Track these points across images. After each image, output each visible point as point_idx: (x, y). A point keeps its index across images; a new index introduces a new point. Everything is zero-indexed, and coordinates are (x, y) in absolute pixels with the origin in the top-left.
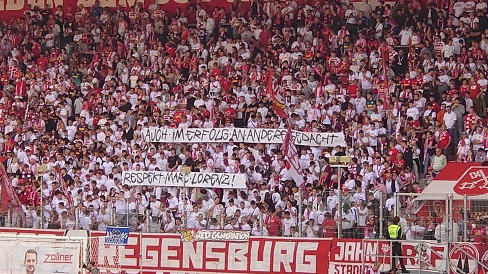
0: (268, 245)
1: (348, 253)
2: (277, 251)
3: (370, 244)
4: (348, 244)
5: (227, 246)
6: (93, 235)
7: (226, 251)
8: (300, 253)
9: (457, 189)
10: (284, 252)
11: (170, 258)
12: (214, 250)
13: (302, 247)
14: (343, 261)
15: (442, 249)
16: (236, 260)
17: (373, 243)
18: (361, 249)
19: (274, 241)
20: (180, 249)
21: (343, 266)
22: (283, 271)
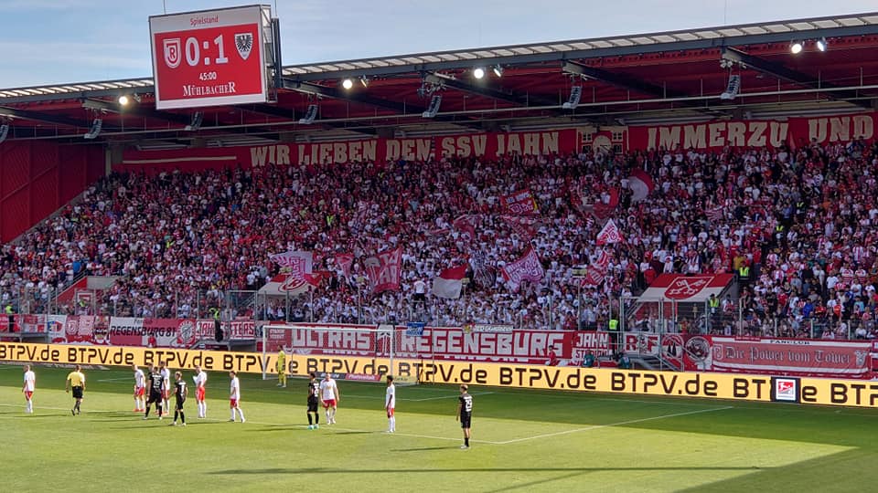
0: (527, 335)
1: (586, 341)
2: (533, 340)
3: (602, 335)
4: (586, 335)
5: (496, 336)
6: (398, 328)
7: (495, 340)
8: (551, 343)
9: (666, 294)
10: (538, 341)
11: (454, 345)
12: (487, 339)
13: (552, 337)
14: (583, 347)
15: (656, 338)
16: (503, 347)
17: (604, 334)
18: (596, 338)
19: (531, 333)
20: (461, 339)
22: (538, 355)
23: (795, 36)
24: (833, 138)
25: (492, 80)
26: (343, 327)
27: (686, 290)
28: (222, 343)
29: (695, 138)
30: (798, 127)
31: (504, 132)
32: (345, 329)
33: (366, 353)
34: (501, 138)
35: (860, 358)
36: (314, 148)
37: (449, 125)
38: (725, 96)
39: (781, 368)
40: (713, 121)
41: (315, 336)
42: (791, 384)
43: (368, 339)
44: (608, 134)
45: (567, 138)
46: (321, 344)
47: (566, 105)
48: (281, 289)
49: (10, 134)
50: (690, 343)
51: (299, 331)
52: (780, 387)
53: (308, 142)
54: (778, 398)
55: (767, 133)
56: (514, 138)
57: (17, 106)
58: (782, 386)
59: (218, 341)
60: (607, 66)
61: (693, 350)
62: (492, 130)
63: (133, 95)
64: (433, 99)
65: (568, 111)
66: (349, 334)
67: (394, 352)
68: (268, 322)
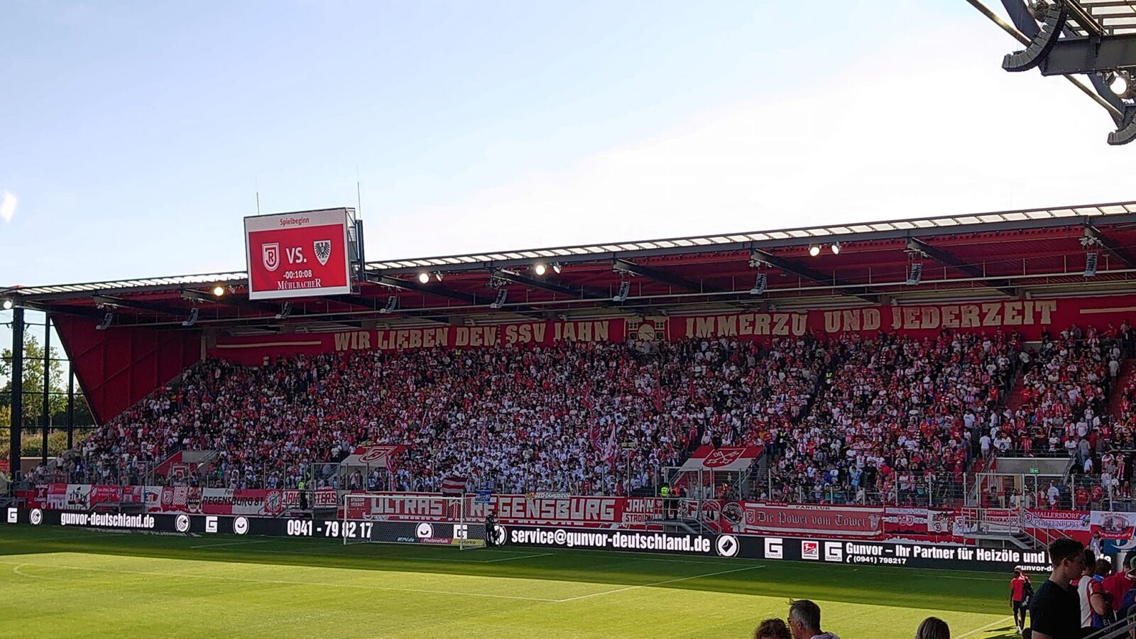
0: (582, 501)
1: (634, 506)
2: (588, 505)
3: (649, 501)
4: (635, 501)
5: (556, 503)
6: (467, 496)
7: (555, 505)
8: (603, 507)
9: (705, 464)
10: (593, 506)
11: (518, 511)
12: (547, 505)
13: (605, 503)
14: (631, 512)
15: (696, 504)
16: (562, 512)
17: (651, 500)
18: (643, 503)
19: (586, 499)
20: (524, 505)
21: (632, 516)
22: (592, 519)
23: (814, 240)
24: (847, 329)
25: (551, 276)
26: (418, 495)
27: (721, 460)
28: (306, 511)
29: (727, 327)
30: (816, 318)
31: (561, 321)
32: (420, 497)
33: (439, 518)
34: (558, 326)
35: (874, 522)
36: (392, 334)
37: (513, 315)
38: (754, 291)
39: (806, 531)
40: (743, 313)
41: (392, 504)
43: (440, 506)
44: (652, 323)
45: (615, 326)
46: (398, 511)
47: (617, 298)
48: (361, 460)
49: (114, 322)
51: (378, 499)
52: (805, 548)
53: (387, 328)
54: (803, 558)
55: (789, 323)
56: (569, 326)
58: (807, 547)
59: (303, 509)
62: (551, 319)
63: (228, 287)
64: (500, 293)
65: (617, 303)
66: (424, 502)
67: (464, 517)
68: (350, 491)
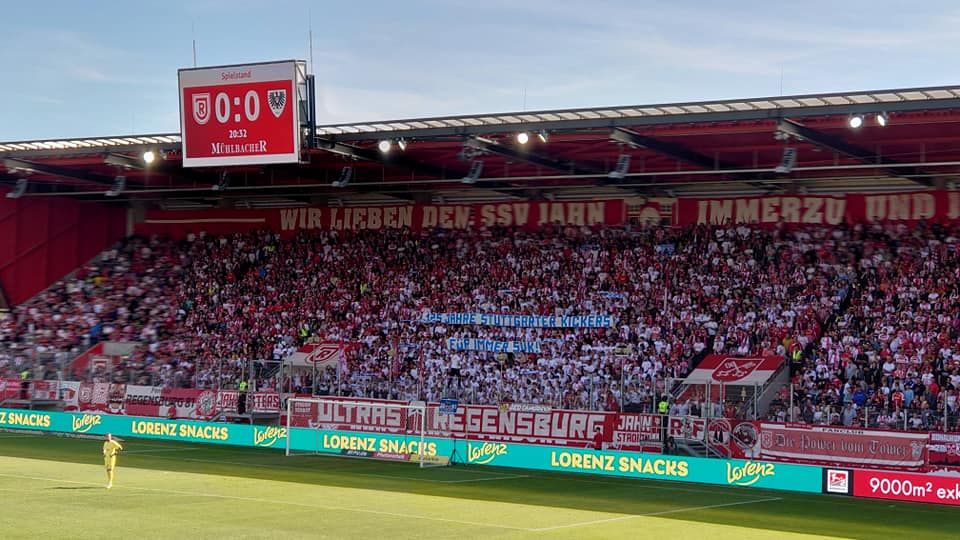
0: (566, 416)
1: (628, 424)
2: (573, 421)
3: (645, 418)
4: (628, 417)
5: (534, 416)
6: (430, 405)
7: (533, 420)
8: (591, 424)
9: (714, 376)
10: (578, 422)
11: (489, 425)
12: (524, 419)
13: (593, 418)
14: (624, 430)
15: (702, 423)
16: (541, 428)
17: (648, 417)
18: (639, 420)
19: (571, 413)
20: (497, 418)
21: (624, 434)
22: (577, 437)
23: (855, 109)
24: (893, 217)
25: (535, 147)
26: (372, 402)
27: (734, 372)
28: (244, 416)
29: (747, 212)
30: (856, 203)
31: (547, 201)
32: (374, 404)
33: (396, 430)
34: (543, 207)
35: (916, 450)
36: (347, 212)
37: (488, 192)
38: (780, 169)
39: (834, 458)
40: (767, 196)
41: (342, 411)
42: (844, 476)
43: (398, 416)
44: (656, 206)
45: (613, 209)
46: (349, 420)
47: (614, 175)
48: (308, 360)
49: (28, 189)
50: (737, 429)
51: (326, 405)
52: (831, 479)
53: (341, 205)
54: (829, 490)
55: (823, 209)
56: (558, 208)
57: (35, 160)
58: (834, 478)
59: (240, 413)
60: (657, 134)
61: (741, 437)
62: (535, 197)
63: (158, 151)
64: (474, 165)
65: (614, 181)
66: (379, 410)
67: (425, 429)
68: (294, 395)
